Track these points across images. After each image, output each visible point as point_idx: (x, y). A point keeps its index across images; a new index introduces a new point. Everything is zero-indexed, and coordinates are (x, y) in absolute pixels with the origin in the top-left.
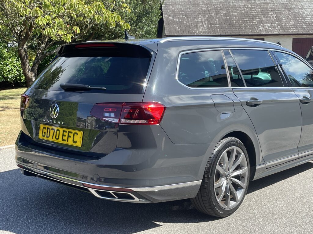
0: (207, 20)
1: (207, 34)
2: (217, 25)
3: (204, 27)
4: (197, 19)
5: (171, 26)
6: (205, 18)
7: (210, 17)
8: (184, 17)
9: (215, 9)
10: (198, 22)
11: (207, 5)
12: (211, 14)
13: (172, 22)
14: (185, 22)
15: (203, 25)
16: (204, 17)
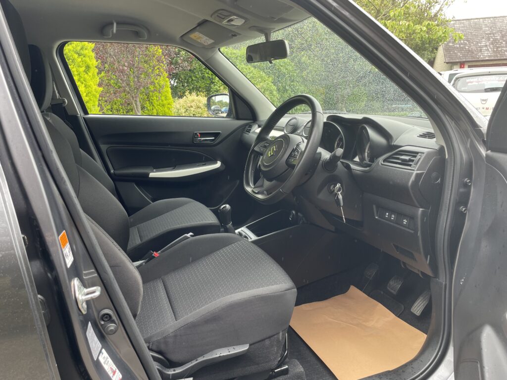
0: (492, 43)
1: (492, 58)
2: (504, 49)
3: (489, 51)
4: (480, 43)
5: (452, 52)
6: (490, 42)
7: (495, 40)
8: (466, 42)
9: (501, 31)
10: (481, 47)
11: (491, 28)
12: (496, 38)
13: (451, 48)
14: (467, 47)
15: (488, 49)
16: (488, 41)
